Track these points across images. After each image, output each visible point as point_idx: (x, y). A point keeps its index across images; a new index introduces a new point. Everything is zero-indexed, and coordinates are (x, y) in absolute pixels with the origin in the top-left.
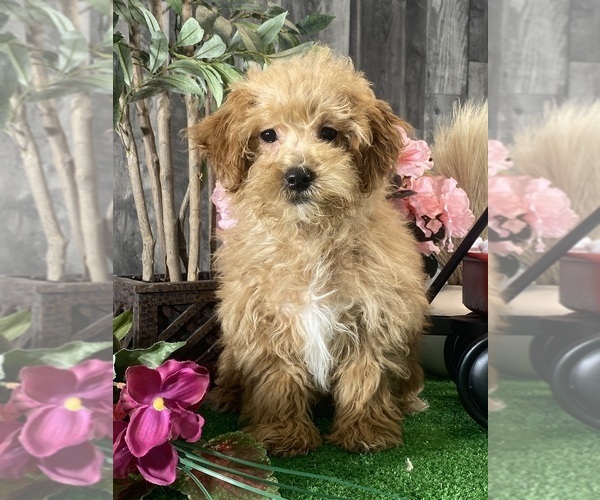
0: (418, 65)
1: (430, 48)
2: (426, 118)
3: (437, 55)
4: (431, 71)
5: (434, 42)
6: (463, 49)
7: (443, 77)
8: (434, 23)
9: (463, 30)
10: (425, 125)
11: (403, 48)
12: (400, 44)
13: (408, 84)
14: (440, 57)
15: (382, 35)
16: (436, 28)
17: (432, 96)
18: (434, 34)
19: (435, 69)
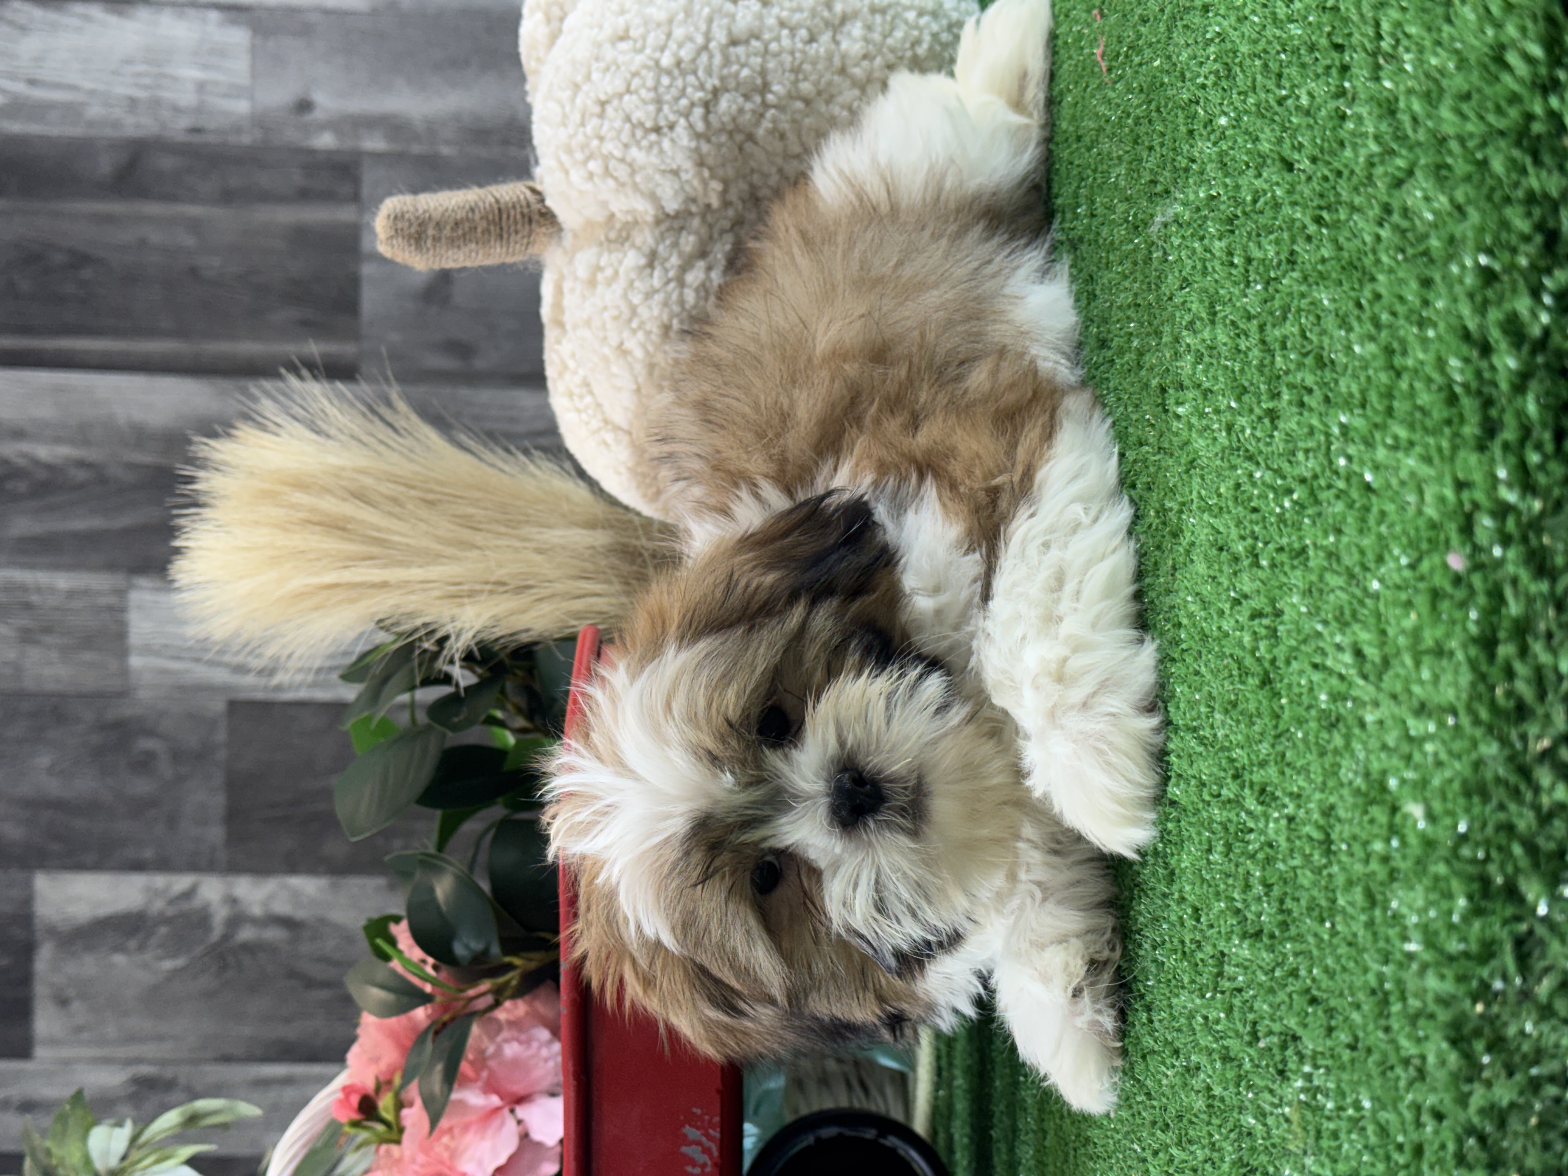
0: (167, 163)
1: (116, 124)
2: (326, 141)
3: (133, 102)
4: (185, 121)
5: (95, 111)
6: (113, 20)
7: (201, 87)
8: (39, 110)
9: (52, 16)
10: (349, 144)
11: (117, 207)
12: (109, 219)
13: (227, 197)
14: (141, 94)
15: (87, 273)
16: (51, 106)
17: (259, 121)
18: (72, 111)
19: (176, 109)
